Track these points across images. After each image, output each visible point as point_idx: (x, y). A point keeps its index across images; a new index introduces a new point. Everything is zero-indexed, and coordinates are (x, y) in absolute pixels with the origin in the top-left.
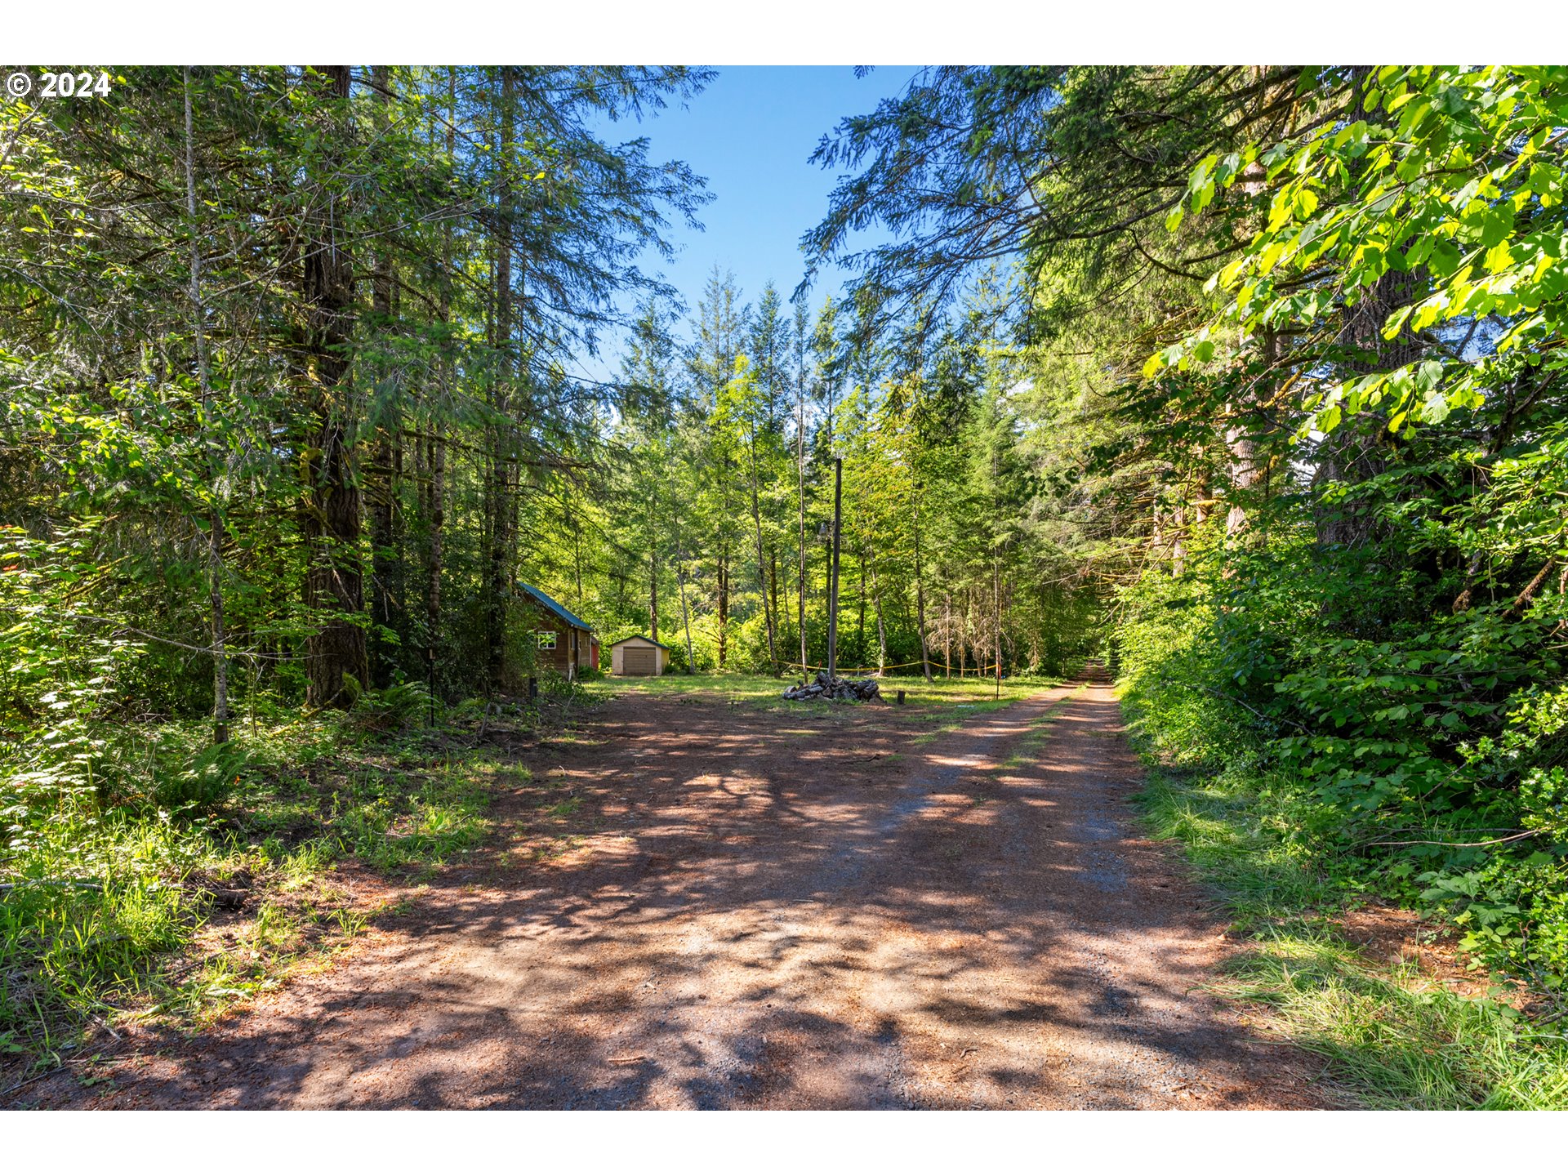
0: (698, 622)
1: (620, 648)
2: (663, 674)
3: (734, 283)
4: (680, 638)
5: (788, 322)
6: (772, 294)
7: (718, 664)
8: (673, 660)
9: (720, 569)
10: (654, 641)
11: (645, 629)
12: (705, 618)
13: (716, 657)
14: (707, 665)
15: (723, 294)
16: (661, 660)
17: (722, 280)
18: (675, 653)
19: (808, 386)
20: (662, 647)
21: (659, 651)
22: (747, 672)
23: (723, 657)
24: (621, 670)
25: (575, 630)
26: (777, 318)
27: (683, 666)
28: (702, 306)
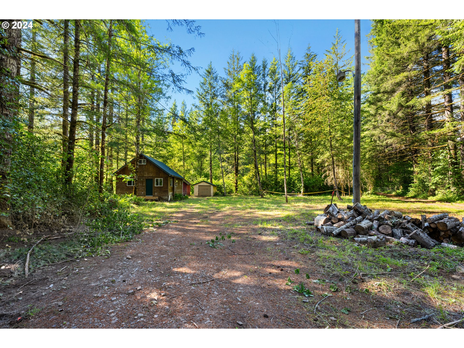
0: (228, 176)
1: (197, 186)
2: (214, 196)
3: (240, 55)
4: (220, 182)
5: (260, 67)
6: (254, 58)
7: (235, 192)
8: (218, 190)
9: (235, 156)
10: (211, 184)
11: (208, 179)
12: (230, 175)
13: (234, 189)
14: (231, 192)
15: (236, 59)
16: (213, 190)
17: (235, 54)
18: (219, 188)
19: (268, 88)
20: (214, 186)
21: (212, 187)
22: (246, 195)
23: (236, 189)
24: (197, 195)
25: (173, 178)
26: (256, 66)
27: (222, 192)
28: (228, 63)
